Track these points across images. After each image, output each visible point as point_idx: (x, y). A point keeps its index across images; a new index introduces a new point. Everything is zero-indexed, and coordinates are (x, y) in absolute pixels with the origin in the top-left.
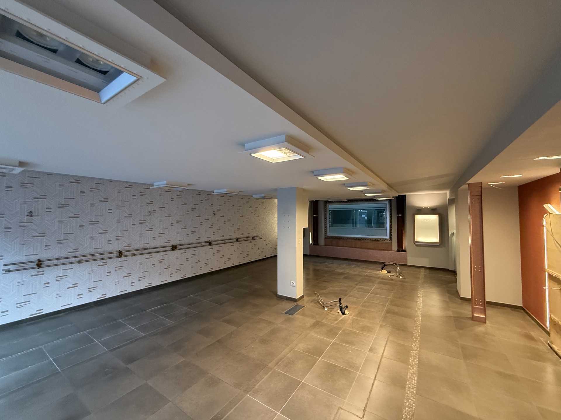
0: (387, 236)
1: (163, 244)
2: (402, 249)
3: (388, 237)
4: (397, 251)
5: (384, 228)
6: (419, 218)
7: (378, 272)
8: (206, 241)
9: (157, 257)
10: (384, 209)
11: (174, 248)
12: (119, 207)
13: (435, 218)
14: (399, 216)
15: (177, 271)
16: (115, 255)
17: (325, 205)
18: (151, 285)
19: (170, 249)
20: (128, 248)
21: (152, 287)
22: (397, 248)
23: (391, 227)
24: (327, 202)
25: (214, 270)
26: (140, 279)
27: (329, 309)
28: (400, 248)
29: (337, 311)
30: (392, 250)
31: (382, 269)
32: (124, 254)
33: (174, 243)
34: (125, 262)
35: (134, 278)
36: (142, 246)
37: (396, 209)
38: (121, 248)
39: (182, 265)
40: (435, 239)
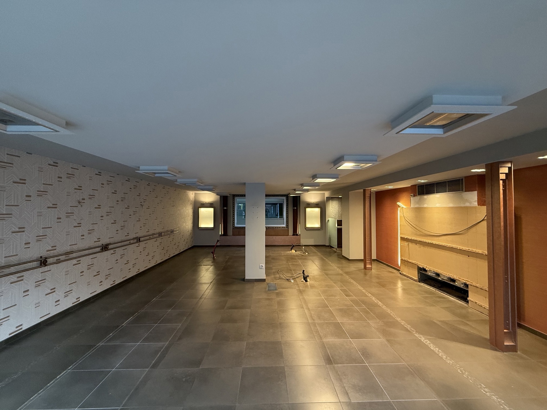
0: (284, 224)
1: (93, 244)
2: (296, 234)
3: (284, 226)
4: (293, 235)
5: (282, 218)
6: (308, 210)
7: (288, 252)
8: (134, 237)
9: (86, 261)
10: (282, 203)
11: (105, 248)
12: (41, 193)
13: (317, 210)
14: (294, 209)
15: (107, 276)
16: (35, 264)
17: (233, 198)
18: (79, 300)
19: (100, 250)
20: (52, 253)
21: (81, 302)
22: (293, 233)
23: (287, 217)
24: (234, 196)
25: (141, 271)
26: (67, 294)
27: (295, 281)
28: (295, 233)
29: (301, 280)
30: (288, 235)
31: (291, 249)
32: (49, 261)
33: (105, 241)
34: (48, 272)
35: (59, 294)
36: (68, 249)
37: (292, 203)
38: (44, 254)
39: (111, 269)
40: (317, 225)
